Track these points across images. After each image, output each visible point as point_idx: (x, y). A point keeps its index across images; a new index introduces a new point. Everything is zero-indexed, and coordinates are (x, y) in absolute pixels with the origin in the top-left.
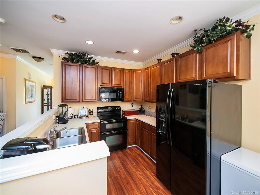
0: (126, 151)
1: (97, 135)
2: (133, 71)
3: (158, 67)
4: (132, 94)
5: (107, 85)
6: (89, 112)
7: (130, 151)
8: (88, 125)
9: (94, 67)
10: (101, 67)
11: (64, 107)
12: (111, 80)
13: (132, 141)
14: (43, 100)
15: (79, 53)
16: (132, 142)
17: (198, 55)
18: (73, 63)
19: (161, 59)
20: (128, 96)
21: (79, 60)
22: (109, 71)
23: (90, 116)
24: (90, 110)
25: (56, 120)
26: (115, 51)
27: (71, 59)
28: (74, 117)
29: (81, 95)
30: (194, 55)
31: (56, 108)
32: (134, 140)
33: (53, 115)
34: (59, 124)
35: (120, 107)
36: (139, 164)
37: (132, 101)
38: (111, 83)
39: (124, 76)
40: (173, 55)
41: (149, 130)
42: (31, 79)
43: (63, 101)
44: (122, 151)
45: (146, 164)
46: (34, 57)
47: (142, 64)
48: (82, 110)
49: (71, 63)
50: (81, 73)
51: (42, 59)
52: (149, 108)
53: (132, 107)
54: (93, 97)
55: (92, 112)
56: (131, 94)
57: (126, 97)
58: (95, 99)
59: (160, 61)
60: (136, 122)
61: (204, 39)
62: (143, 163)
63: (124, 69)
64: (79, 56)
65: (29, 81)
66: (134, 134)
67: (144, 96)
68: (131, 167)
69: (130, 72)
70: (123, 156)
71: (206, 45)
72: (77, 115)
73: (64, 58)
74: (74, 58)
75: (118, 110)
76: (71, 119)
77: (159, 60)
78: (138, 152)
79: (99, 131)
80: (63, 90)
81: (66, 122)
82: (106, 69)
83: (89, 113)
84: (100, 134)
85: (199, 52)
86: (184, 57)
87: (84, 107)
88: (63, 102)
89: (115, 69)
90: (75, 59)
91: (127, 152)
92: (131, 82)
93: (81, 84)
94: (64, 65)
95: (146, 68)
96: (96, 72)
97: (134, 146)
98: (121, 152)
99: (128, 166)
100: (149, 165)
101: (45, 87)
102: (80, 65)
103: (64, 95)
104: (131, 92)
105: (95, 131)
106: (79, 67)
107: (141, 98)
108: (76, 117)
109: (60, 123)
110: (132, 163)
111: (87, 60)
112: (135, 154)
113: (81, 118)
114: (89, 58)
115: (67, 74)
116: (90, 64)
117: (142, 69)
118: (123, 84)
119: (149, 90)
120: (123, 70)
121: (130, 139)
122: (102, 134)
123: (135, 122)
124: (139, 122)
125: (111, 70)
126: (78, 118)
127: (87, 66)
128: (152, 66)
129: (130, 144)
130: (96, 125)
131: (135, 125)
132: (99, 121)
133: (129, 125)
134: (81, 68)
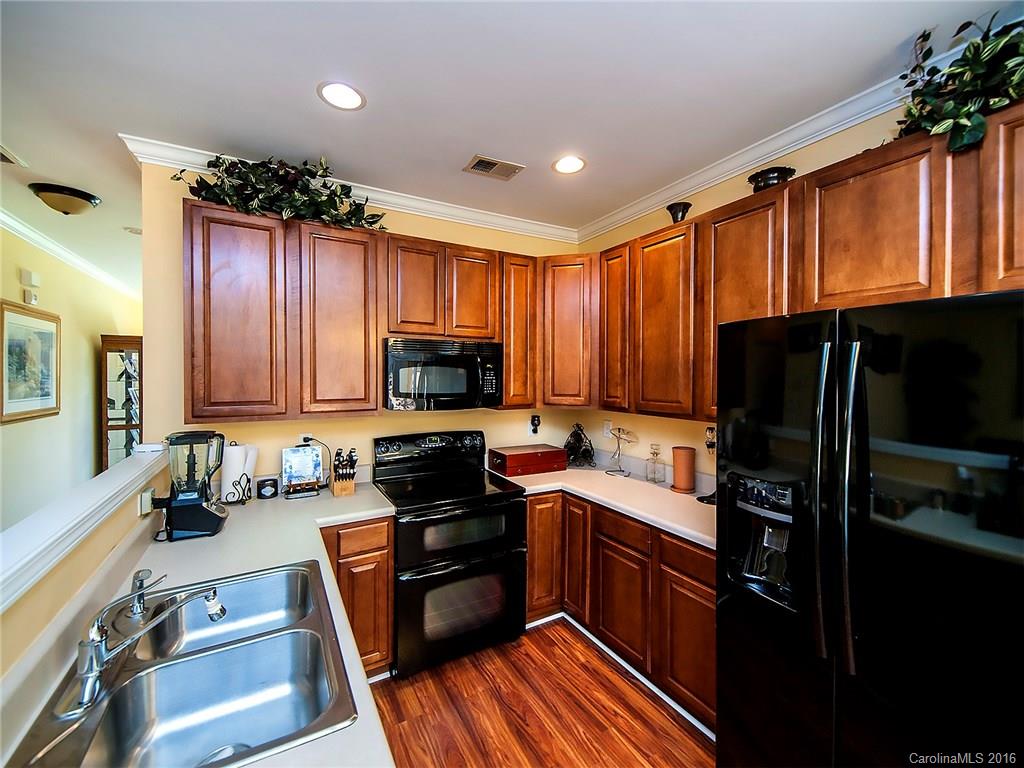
0: (522, 650)
1: (381, 586)
2: (544, 263)
3: (678, 243)
4: (539, 373)
5: (426, 329)
6: (336, 467)
7: (538, 646)
8: (333, 538)
9: (358, 237)
10: (394, 238)
11: (200, 449)
12: (440, 306)
13: (547, 599)
14: (101, 401)
15: (282, 164)
16: (544, 601)
17: (949, 160)
18: (248, 212)
19: (686, 207)
20: (519, 384)
21: (283, 199)
22: (432, 262)
23: (338, 485)
24: (338, 454)
25: (153, 521)
26: (469, 160)
27: (238, 190)
28: (254, 493)
29: (293, 380)
30: (923, 164)
31: (160, 447)
32: (556, 591)
33: (135, 495)
34: (170, 538)
35: (481, 434)
36: (603, 728)
37: (539, 405)
38: (440, 322)
39: (501, 287)
40: (759, 179)
41: (645, 550)
42: (33, 302)
43: (194, 414)
44: (504, 654)
45: (638, 726)
46: (40, 188)
47: (576, 236)
48: (298, 454)
49: (238, 214)
50: (293, 267)
51: (88, 197)
52: (619, 438)
53: (535, 431)
54: (353, 390)
55: (352, 463)
56: (534, 371)
57: (513, 388)
58: (366, 399)
59: (680, 215)
60: (563, 507)
61: (1011, 63)
62: (621, 720)
63: (502, 255)
64: (282, 180)
65: (23, 309)
66: (557, 564)
67: (596, 380)
68: (571, 754)
69: (530, 268)
70: (511, 684)
71: (1013, 103)
72: (275, 484)
73: (202, 183)
74: (253, 187)
75: (474, 447)
76: (240, 506)
77: (678, 209)
78: (581, 653)
79: (392, 563)
80: (193, 356)
81: (211, 525)
82: (420, 252)
83: (336, 471)
84: (396, 578)
85: (965, 141)
86: (851, 181)
87: (306, 440)
88: (193, 417)
89: (459, 251)
90: (261, 191)
91: (527, 655)
92: (534, 316)
93: (293, 323)
94: (197, 222)
95: (606, 251)
96: (370, 264)
97: (555, 622)
98: (498, 661)
99: (549, 744)
100: (655, 732)
101: (109, 343)
102: (287, 225)
103: (200, 377)
104: (534, 365)
105: (372, 566)
106: (279, 233)
107: (584, 391)
108: (268, 491)
109: (177, 533)
110: (567, 729)
111: (324, 198)
112: (568, 667)
113: (291, 496)
114: (334, 193)
115: (218, 270)
116: (338, 222)
117: (587, 254)
118: (497, 324)
119: (623, 356)
120: (497, 261)
121: (536, 591)
122: (403, 578)
123: (558, 508)
124: (584, 509)
125: (439, 255)
126: (275, 494)
127: (325, 232)
128: (643, 238)
129: (538, 612)
130: (375, 531)
131: (559, 520)
132: (391, 510)
133: (532, 521)
134: (293, 242)
